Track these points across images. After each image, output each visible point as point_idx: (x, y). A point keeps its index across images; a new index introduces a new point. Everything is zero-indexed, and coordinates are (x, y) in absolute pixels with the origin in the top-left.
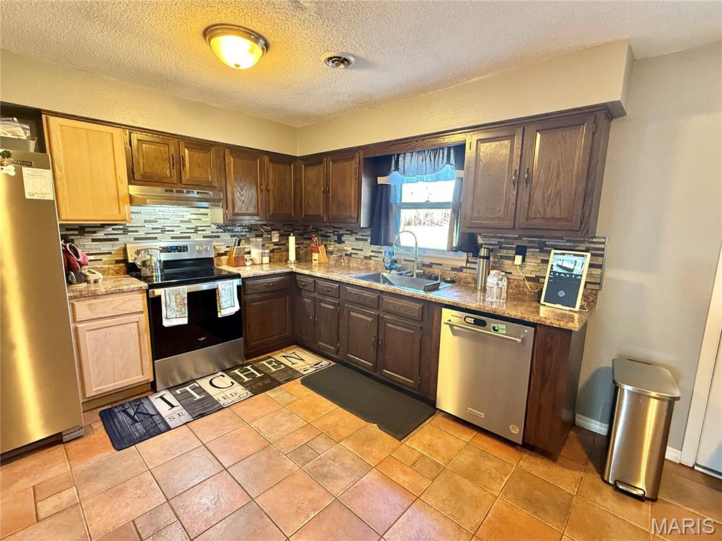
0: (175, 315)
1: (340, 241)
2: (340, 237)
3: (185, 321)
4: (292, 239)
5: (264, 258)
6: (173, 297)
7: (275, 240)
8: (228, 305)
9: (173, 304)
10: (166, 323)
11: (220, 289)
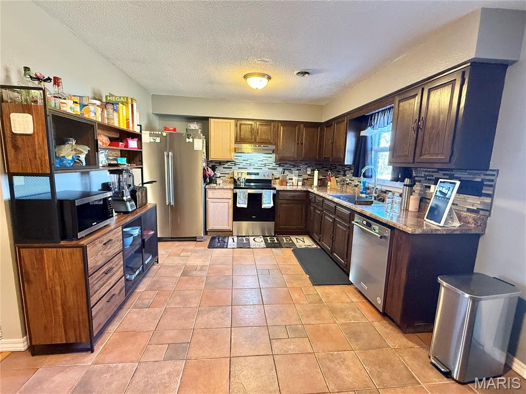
0: (242, 203)
1: (345, 175)
2: (345, 171)
3: (246, 206)
4: (316, 172)
5: (299, 183)
6: (242, 194)
7: (309, 173)
8: (267, 203)
9: (242, 197)
10: (238, 205)
11: (263, 194)
